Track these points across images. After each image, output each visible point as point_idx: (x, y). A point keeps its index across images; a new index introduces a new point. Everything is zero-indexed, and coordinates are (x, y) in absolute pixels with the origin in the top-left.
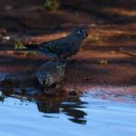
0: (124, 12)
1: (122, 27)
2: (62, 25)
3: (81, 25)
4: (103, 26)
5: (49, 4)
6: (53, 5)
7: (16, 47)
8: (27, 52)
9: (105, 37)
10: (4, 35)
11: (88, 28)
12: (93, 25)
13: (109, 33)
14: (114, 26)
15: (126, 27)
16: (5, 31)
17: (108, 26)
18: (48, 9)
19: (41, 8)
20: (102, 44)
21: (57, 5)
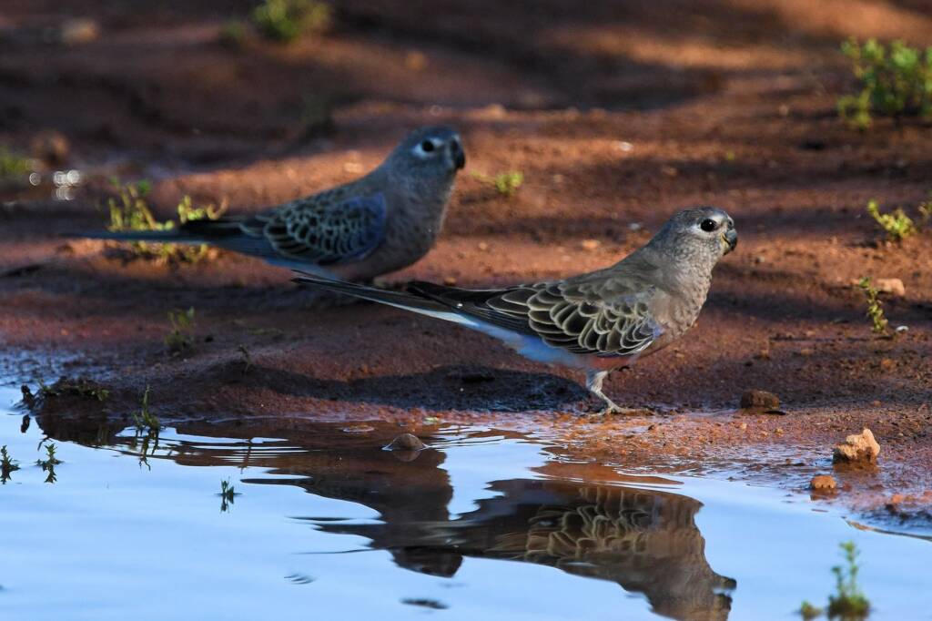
0: (647, 49)
1: (638, 122)
2: (341, 116)
3: (435, 113)
4: (542, 118)
5: (276, 9)
6: (295, 13)
7: (117, 221)
8: (171, 248)
9: (552, 170)
10: (56, 162)
11: (467, 128)
12: (497, 113)
13: (573, 152)
14: (598, 114)
15: (654, 120)
16: (60, 145)
17: (571, 115)
18: (271, 33)
19: (237, 28)
20: (538, 203)
21: (318, 16)
